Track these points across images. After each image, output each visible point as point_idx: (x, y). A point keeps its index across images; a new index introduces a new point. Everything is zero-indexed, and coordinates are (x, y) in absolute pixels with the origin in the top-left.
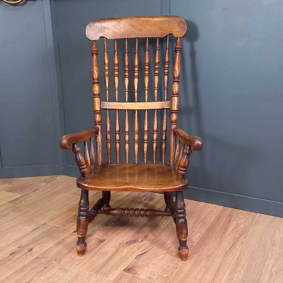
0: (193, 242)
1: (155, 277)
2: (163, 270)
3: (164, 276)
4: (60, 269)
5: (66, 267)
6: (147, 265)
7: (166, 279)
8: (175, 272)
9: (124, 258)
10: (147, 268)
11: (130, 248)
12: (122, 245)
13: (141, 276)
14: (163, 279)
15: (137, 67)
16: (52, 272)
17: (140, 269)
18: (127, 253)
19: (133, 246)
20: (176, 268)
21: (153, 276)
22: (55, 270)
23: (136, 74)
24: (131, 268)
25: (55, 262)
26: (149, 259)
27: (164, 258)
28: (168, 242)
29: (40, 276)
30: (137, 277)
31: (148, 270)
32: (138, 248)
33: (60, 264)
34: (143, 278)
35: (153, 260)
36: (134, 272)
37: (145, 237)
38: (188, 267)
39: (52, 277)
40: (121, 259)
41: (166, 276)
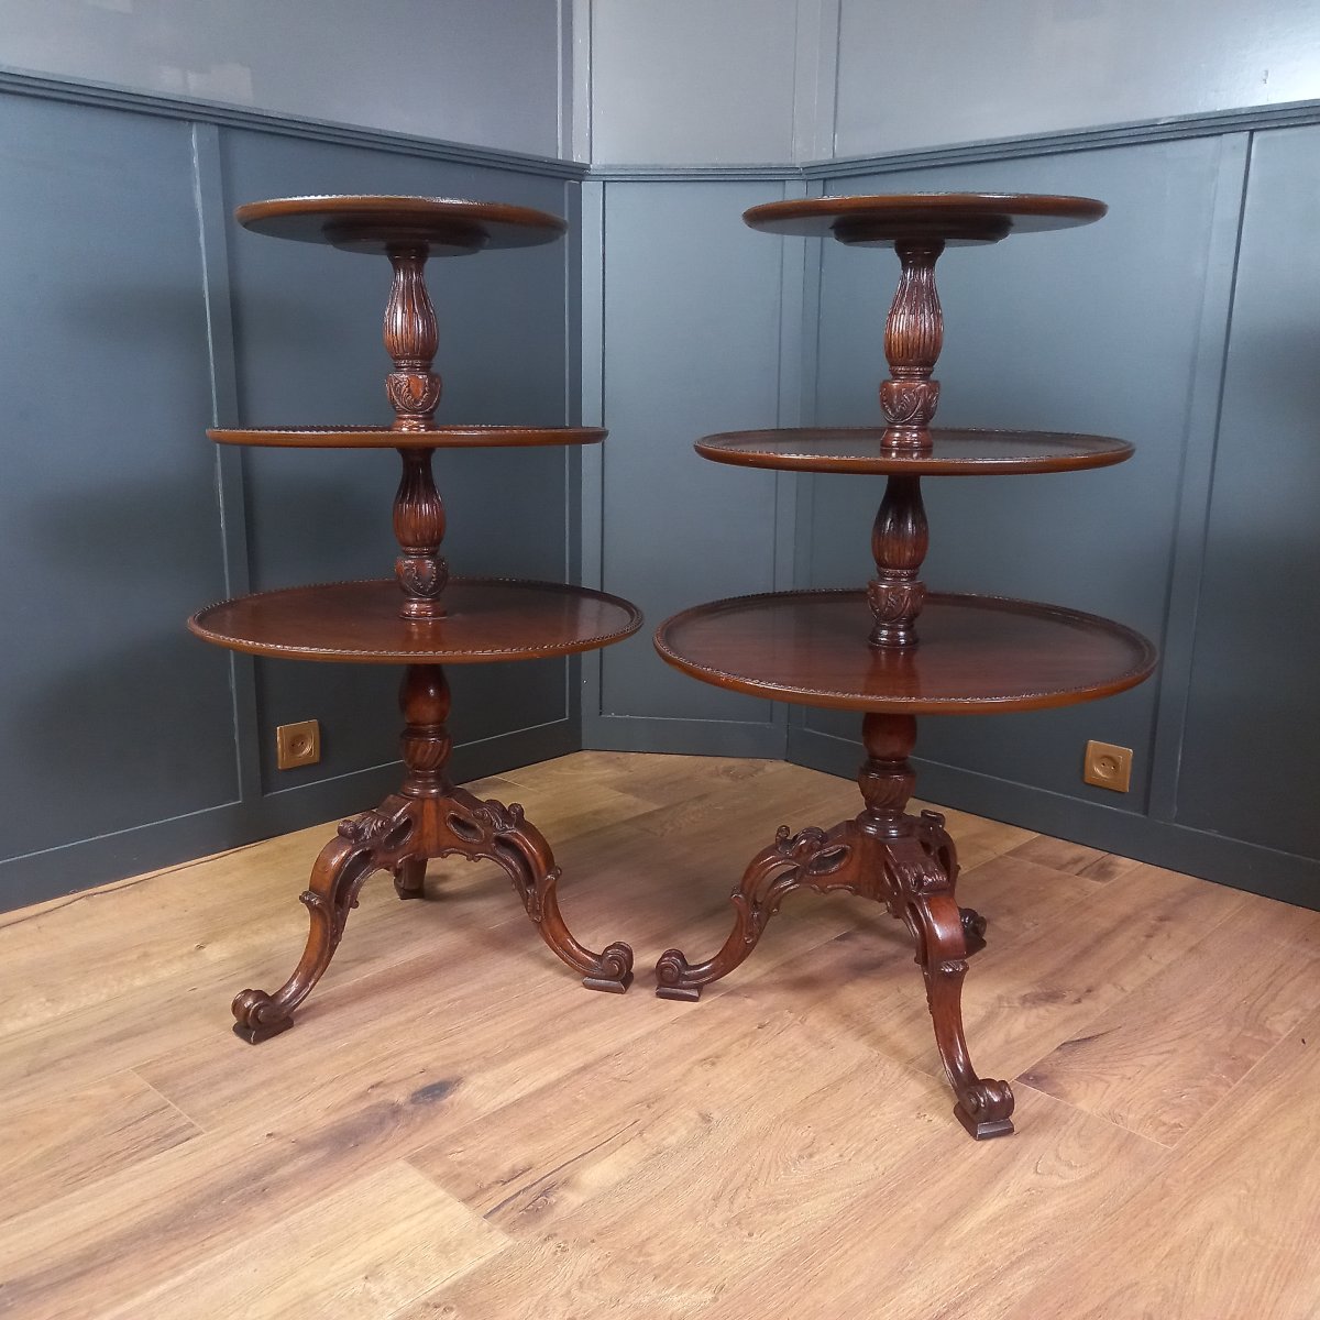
0: (1269, 1031)
1: (1130, 1116)
2: (1162, 1101)
3: (1165, 1118)
4: (809, 1037)
5: (826, 1036)
6: (1103, 1077)
7: (1175, 1130)
8: (1206, 1115)
9: (1020, 1042)
10: (1101, 1086)
11: (1038, 1016)
12: (1009, 1003)
13: (1082, 1105)
14: (1163, 1129)
16: (784, 1043)
17: (1077, 1085)
18: (1027, 1028)
19: (1047, 1011)
20: (1211, 1103)
21: (1123, 1114)
22: (793, 1037)
24: (1046, 1077)
25: (791, 1016)
26: (1106, 1060)
27: (1161, 1067)
28: (1176, 1020)
29: (750, 1044)
30: (1067, 1108)
31: (1104, 1093)
32: (1068, 1020)
33: (806, 1023)
34: (1089, 1111)
35: (1124, 1064)
36: (1055, 1090)
37: (1089, 991)
38: (1256, 1109)
39: (786, 1054)
40: (1007, 1042)
41: (1173, 1122)
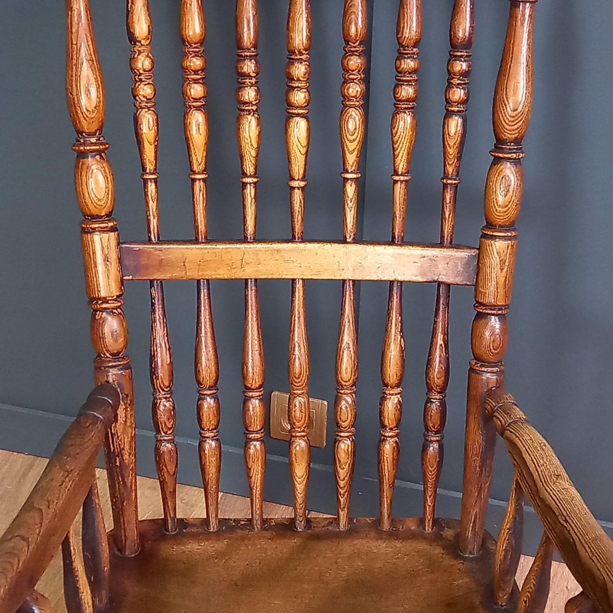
15: (303, 57)
23: (299, 97)
